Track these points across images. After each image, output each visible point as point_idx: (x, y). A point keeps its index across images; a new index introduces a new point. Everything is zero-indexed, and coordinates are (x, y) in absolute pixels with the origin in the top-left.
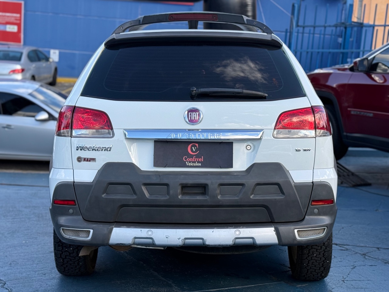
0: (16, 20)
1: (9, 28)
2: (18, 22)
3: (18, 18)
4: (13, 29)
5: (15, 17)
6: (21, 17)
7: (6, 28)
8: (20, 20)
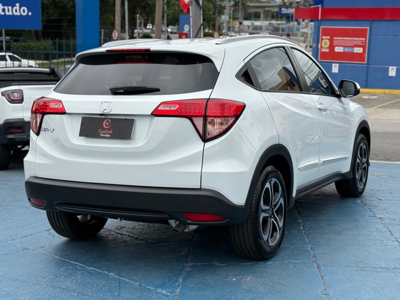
0: (362, 43)
1: (356, 50)
2: (364, 44)
3: (364, 42)
4: (359, 50)
5: (362, 40)
6: (366, 40)
7: (353, 50)
8: (366, 43)
